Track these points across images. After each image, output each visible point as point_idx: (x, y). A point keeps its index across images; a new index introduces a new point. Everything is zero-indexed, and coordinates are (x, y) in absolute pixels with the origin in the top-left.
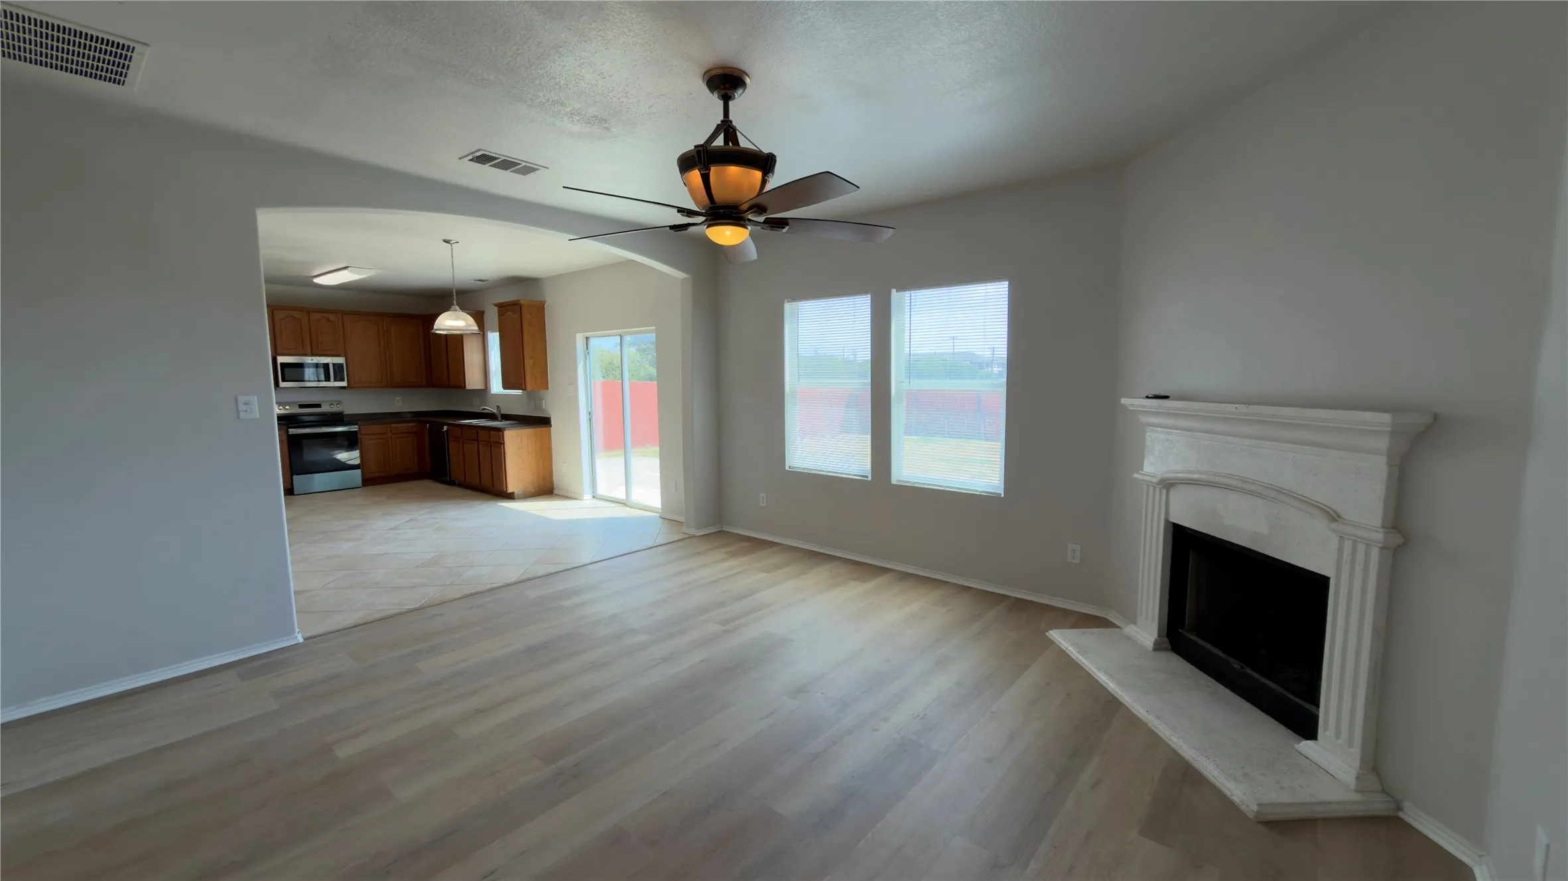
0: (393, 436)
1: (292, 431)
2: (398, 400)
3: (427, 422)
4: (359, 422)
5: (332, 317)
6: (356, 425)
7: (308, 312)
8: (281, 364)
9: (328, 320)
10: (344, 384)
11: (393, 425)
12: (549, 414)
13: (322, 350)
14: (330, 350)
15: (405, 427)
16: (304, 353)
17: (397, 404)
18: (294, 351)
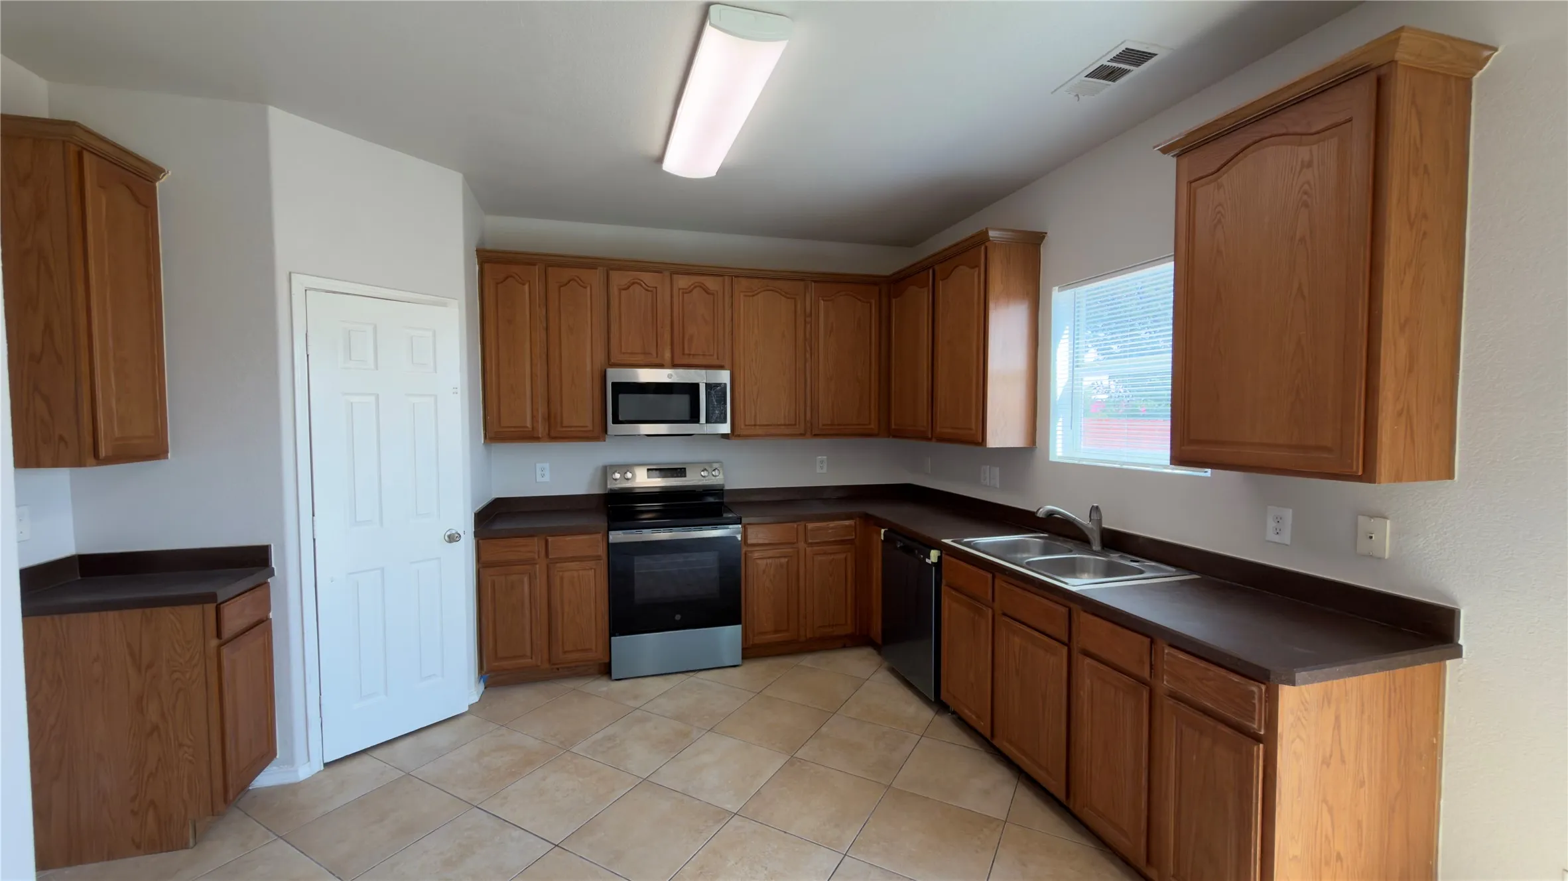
0: (809, 549)
1: (617, 536)
2: (822, 462)
3: (880, 523)
4: (744, 520)
5: (711, 283)
6: (740, 524)
7: (672, 273)
8: (613, 384)
9: (707, 291)
10: (725, 428)
11: (810, 526)
12: (1455, 603)
13: (689, 355)
14: (704, 355)
15: (832, 528)
16: (657, 361)
17: (818, 470)
18: (639, 359)
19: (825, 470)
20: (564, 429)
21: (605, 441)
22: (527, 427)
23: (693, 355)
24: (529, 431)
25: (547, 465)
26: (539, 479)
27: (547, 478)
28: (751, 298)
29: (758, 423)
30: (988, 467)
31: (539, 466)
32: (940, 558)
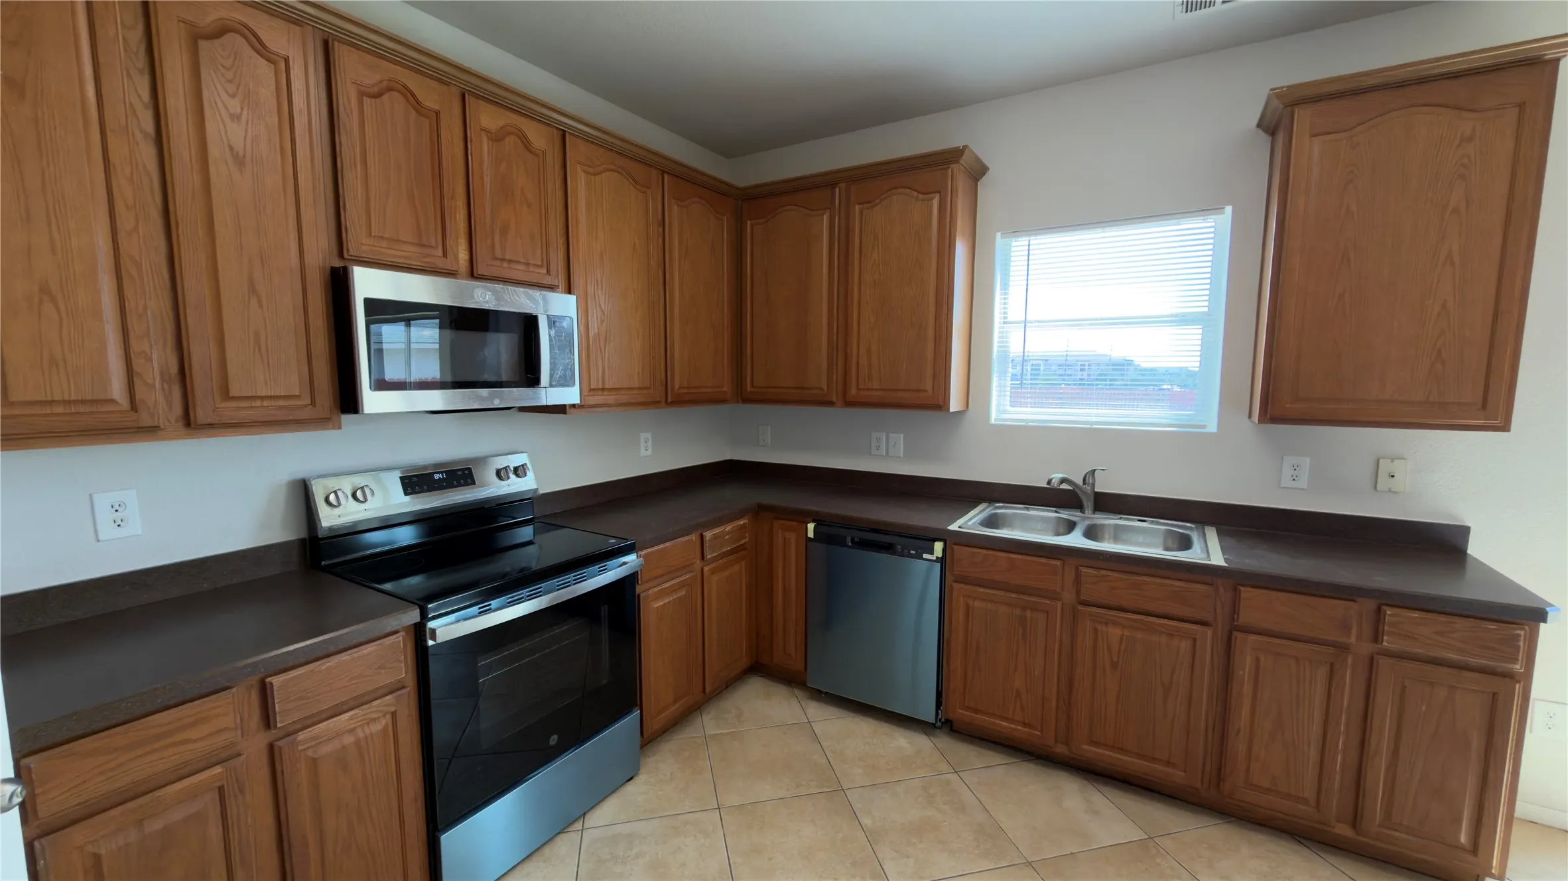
0: (707, 569)
2: (646, 441)
5: (532, 133)
6: (633, 552)
7: (464, 91)
9: (527, 147)
10: (574, 395)
11: (708, 535)
13: (503, 260)
14: (528, 264)
15: (729, 532)
16: (441, 263)
17: (643, 453)
18: (408, 252)
19: (649, 452)
20: (234, 404)
21: (340, 428)
22: (112, 401)
23: (510, 261)
24: (121, 412)
25: (130, 497)
26: (107, 531)
27: (135, 527)
28: (592, 177)
29: (607, 386)
30: (885, 434)
31: (103, 502)
32: (944, 550)
